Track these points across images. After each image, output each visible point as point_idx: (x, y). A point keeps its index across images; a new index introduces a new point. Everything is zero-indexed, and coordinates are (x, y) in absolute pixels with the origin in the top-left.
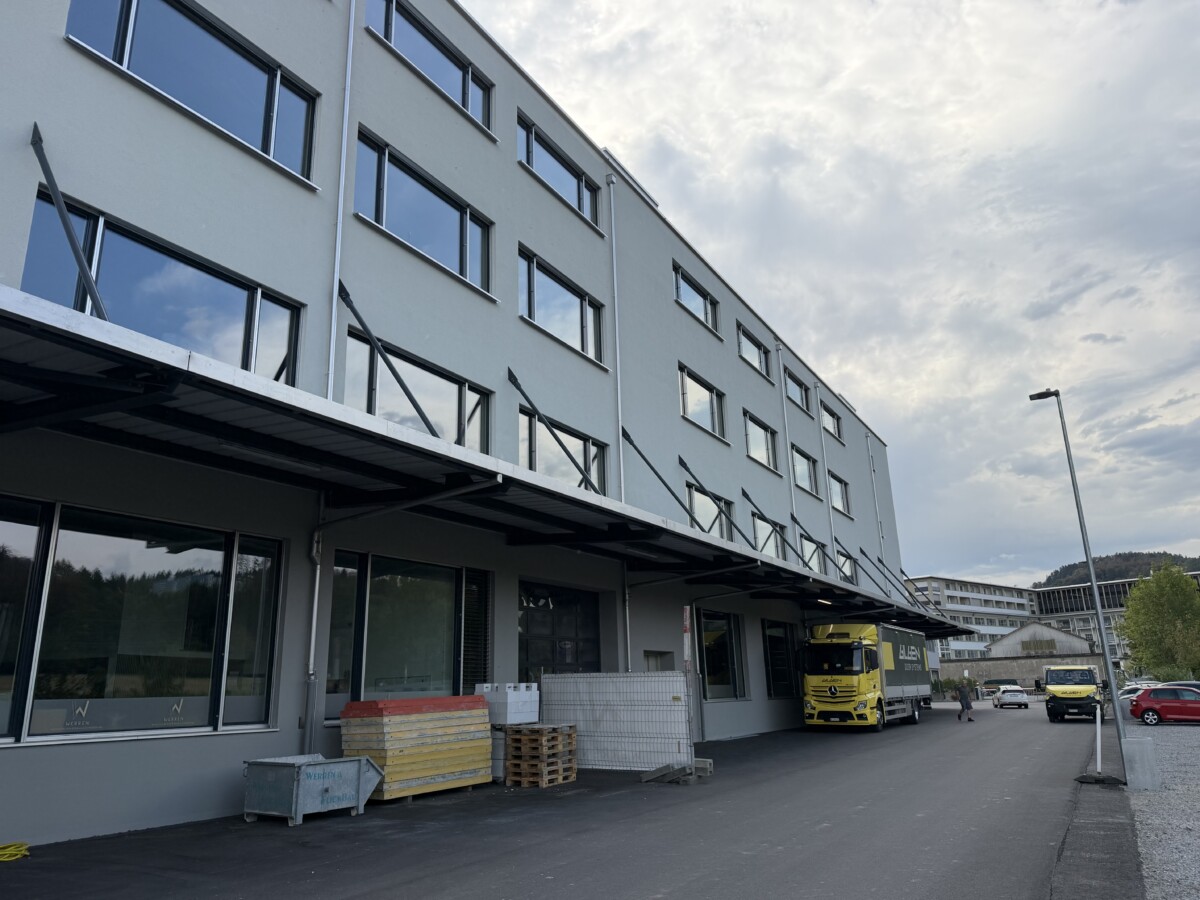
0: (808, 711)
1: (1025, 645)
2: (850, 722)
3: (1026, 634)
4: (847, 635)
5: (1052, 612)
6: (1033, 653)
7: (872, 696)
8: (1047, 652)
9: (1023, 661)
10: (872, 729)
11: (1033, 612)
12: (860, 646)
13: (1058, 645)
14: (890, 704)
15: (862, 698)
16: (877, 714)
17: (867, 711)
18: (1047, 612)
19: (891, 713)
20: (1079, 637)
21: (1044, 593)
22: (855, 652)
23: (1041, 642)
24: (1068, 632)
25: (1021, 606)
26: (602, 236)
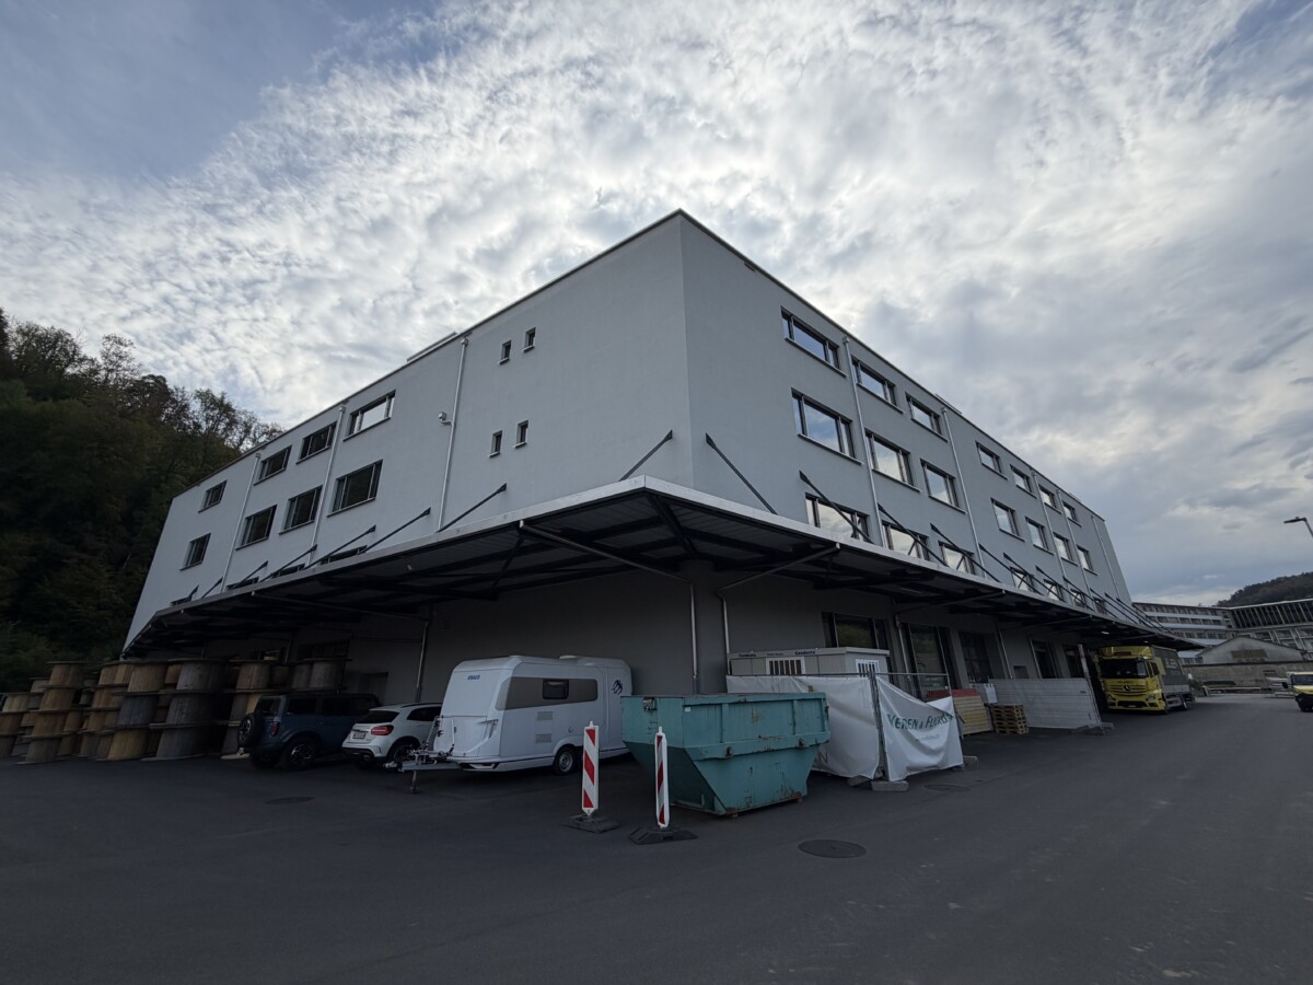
0: (1110, 700)
1: (1234, 654)
2: (1144, 708)
3: (1236, 645)
4: (1129, 654)
5: (1249, 626)
6: (1244, 660)
7: (1158, 692)
8: (1258, 659)
9: (1238, 667)
10: (1161, 713)
11: (1230, 627)
12: (1143, 661)
13: (1268, 654)
14: (1168, 697)
15: (1151, 693)
16: (1164, 704)
17: (1157, 701)
18: (1244, 626)
19: (1170, 703)
20: (1282, 645)
21: (1238, 611)
22: (1138, 665)
23: (1251, 651)
24: (1270, 642)
25: (1216, 622)
26: (946, 441)
